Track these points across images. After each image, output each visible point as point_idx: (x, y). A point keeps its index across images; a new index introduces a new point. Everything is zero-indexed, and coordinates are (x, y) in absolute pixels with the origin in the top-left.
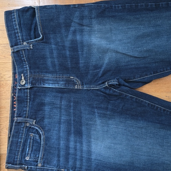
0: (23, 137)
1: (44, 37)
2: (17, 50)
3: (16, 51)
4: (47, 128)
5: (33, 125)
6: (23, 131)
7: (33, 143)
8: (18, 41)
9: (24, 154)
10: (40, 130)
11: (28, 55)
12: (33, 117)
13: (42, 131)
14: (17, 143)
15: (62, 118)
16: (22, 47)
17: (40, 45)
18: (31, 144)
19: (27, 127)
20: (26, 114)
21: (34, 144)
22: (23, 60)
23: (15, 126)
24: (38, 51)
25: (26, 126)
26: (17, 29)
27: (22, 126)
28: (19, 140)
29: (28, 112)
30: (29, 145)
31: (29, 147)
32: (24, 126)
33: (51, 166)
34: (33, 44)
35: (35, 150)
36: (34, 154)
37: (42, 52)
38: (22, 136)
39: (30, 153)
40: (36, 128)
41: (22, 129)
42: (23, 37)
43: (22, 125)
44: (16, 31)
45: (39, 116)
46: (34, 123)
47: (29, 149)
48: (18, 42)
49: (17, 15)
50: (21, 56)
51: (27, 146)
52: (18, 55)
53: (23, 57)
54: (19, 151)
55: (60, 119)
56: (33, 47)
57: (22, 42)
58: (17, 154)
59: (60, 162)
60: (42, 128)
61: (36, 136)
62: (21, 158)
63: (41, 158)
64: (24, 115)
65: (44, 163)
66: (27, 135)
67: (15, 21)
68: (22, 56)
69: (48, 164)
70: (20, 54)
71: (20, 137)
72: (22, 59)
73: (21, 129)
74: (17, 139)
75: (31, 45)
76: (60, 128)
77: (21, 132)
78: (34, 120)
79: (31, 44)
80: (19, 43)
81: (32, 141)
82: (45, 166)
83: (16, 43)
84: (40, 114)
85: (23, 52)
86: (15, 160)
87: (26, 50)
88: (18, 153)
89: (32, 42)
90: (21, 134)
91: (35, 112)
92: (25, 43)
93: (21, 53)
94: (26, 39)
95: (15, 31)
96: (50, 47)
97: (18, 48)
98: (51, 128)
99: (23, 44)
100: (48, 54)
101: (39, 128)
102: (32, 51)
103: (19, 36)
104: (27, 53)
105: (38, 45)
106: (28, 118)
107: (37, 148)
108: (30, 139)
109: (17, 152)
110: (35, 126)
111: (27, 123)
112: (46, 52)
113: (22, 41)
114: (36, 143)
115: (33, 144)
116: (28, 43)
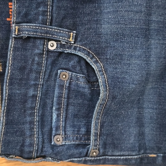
0: (41, 82)
4: (110, 53)
5: (70, 47)
6: (39, 64)
7: (68, 98)
9: (46, 129)
10: (92, 58)
12: (69, 22)
13: (96, 62)
14: (26, 101)
15: (154, 18)
18: (64, 101)
19: (52, 52)
20: (44, 13)
21: (71, 101)
23: (15, 49)
25: (48, 51)
27: (37, 51)
28: (31, 92)
29: (52, 6)
30: (59, 104)
31: (58, 109)
32: (43, 51)
33: (125, 151)
35: (75, 116)
36: (74, 126)
38: (37, 79)
39: (62, 124)
40: (79, 54)
41: (36, 59)
43: (35, 46)
45: (86, 19)
46: (71, 40)
47: (58, 116)
51: (52, 108)
54: (32, 123)
55: (148, 23)
58: (28, 133)
59: (144, 139)
60: (98, 54)
61: (78, 79)
62: (43, 142)
63: (96, 135)
64: (41, 17)
65: (105, 146)
66: (50, 76)
69: (115, 147)
71: (32, 82)
73: (33, 60)
74: (23, 91)
76: (148, 48)
77: (35, 67)
78: (71, 30)
81: (65, 92)
82: (109, 154)
84: (88, 14)
86: (27, 149)
88: (32, 129)
90: (33, 75)
91: (73, 8)
98: (123, 50)
101: (88, 54)
106: (51, 25)
107: (79, 111)
108: (61, 87)
109: (28, 126)
110: (75, 49)
111: (49, 40)
114: (76, 96)
115: (68, 101)
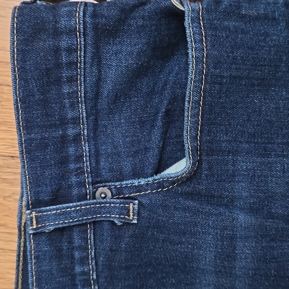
1: (205, 165)
2: (60, 223)
3: (52, 228)
8: (74, 179)
11: (111, 250)
16: (87, 212)
17: (176, 209)
22: (79, 278)
24: (162, 236)
26: (76, 121)
34: (144, 201)
37: (181, 243)
42: (97, 162)
44: (71, 132)
48: (70, 187)
49: (89, 55)
50: (73, 257)
52: (60, 250)
53: (84, 261)
56: (139, 214)
57: (89, 189)
67: (72, 80)
68: (77, 254)
70: (70, 242)
72: (78, 269)
75: (133, 206)
79: (134, 198)
80: (75, 192)
83: (60, 188)
85: (90, 235)
87: (106, 226)
89: (139, 188)
92: (106, 190)
93: (77, 242)
94: (111, 170)
95: (65, 130)
96: (227, 223)
97: (66, 214)
99: (94, 198)
100: (207, 256)
102: (131, 236)
103: (79, 158)
104: (107, 245)
105: (165, 207)
112: (200, 248)
113: (93, 183)
116: (118, 193)
